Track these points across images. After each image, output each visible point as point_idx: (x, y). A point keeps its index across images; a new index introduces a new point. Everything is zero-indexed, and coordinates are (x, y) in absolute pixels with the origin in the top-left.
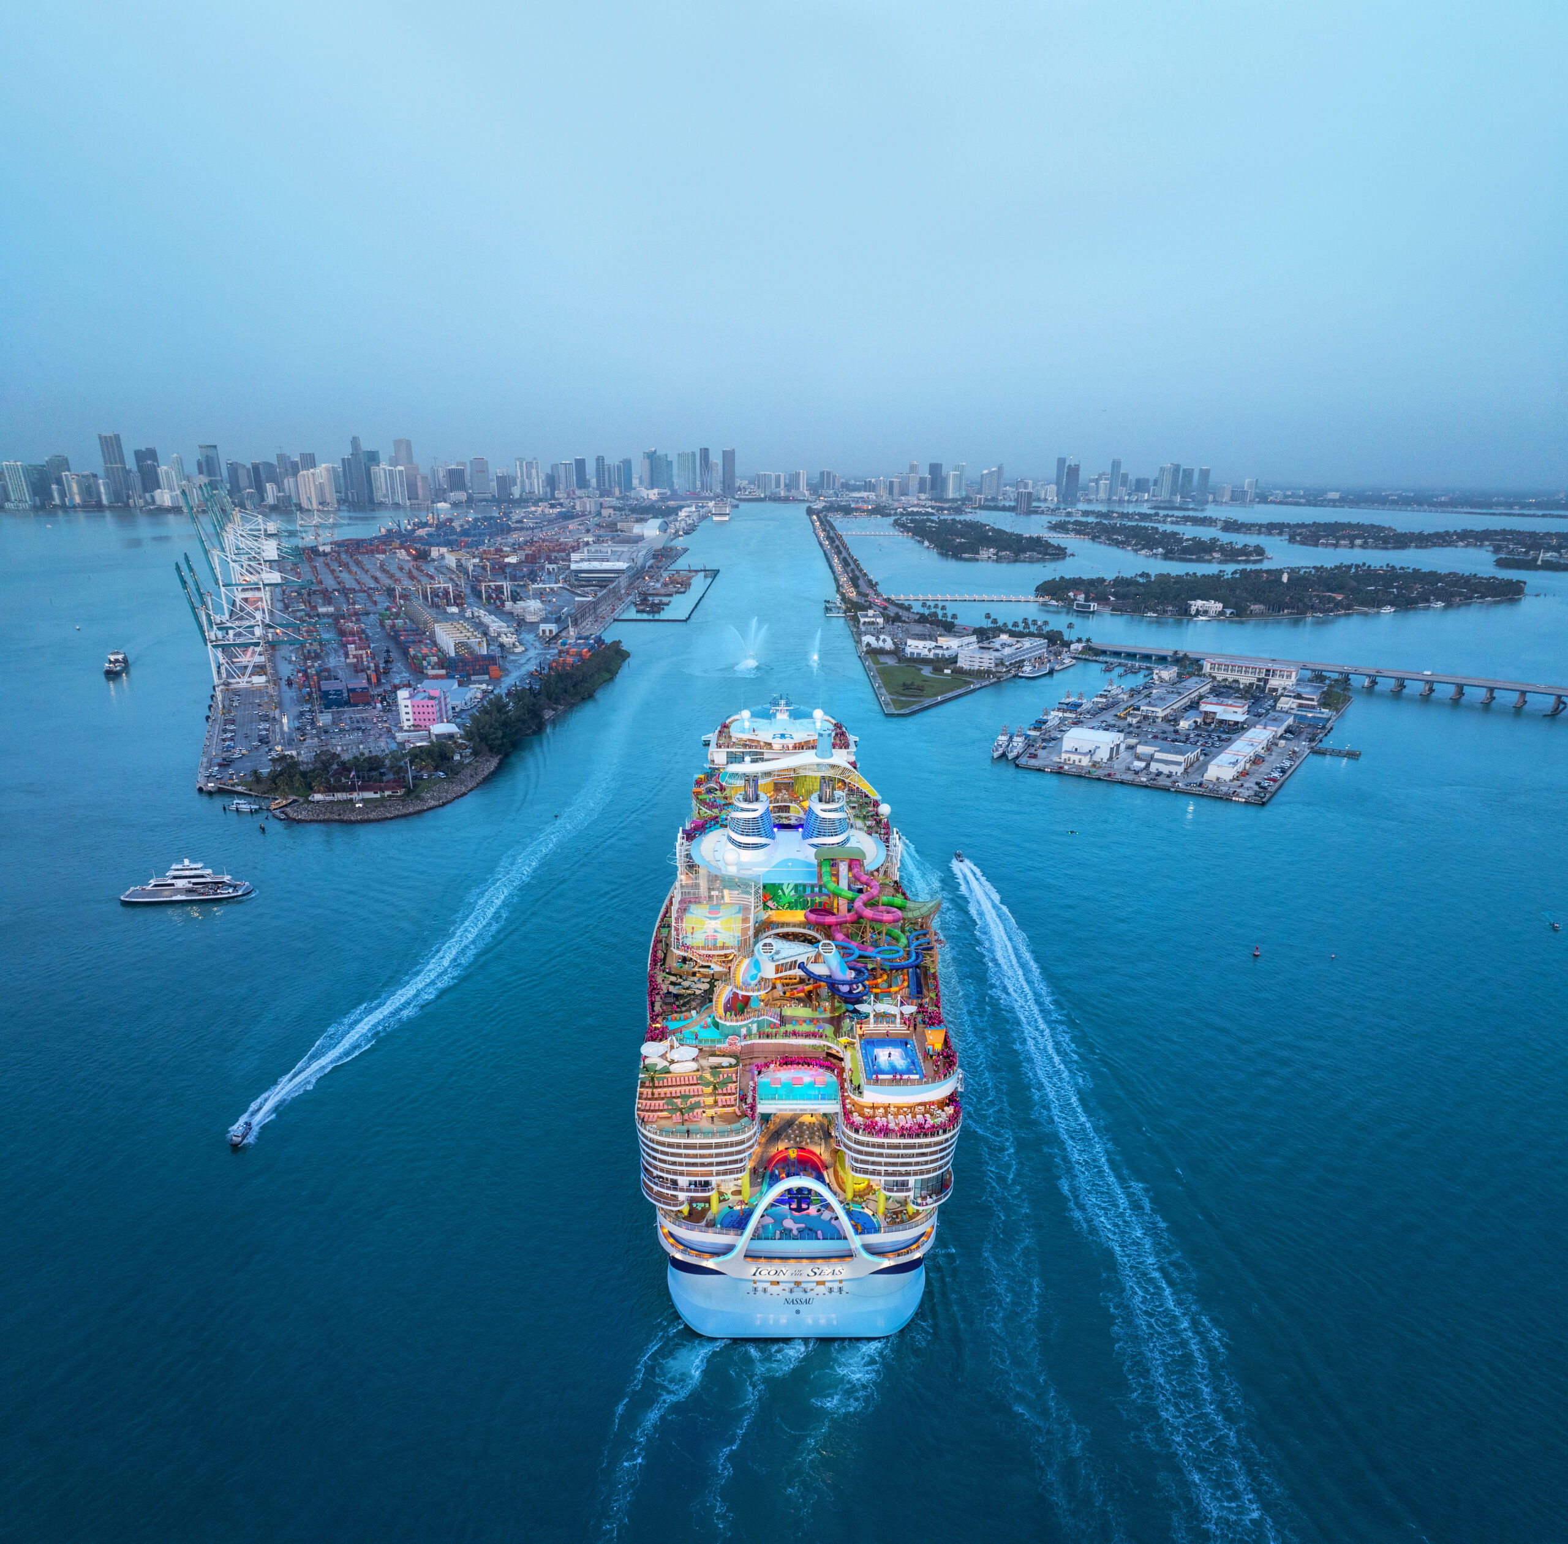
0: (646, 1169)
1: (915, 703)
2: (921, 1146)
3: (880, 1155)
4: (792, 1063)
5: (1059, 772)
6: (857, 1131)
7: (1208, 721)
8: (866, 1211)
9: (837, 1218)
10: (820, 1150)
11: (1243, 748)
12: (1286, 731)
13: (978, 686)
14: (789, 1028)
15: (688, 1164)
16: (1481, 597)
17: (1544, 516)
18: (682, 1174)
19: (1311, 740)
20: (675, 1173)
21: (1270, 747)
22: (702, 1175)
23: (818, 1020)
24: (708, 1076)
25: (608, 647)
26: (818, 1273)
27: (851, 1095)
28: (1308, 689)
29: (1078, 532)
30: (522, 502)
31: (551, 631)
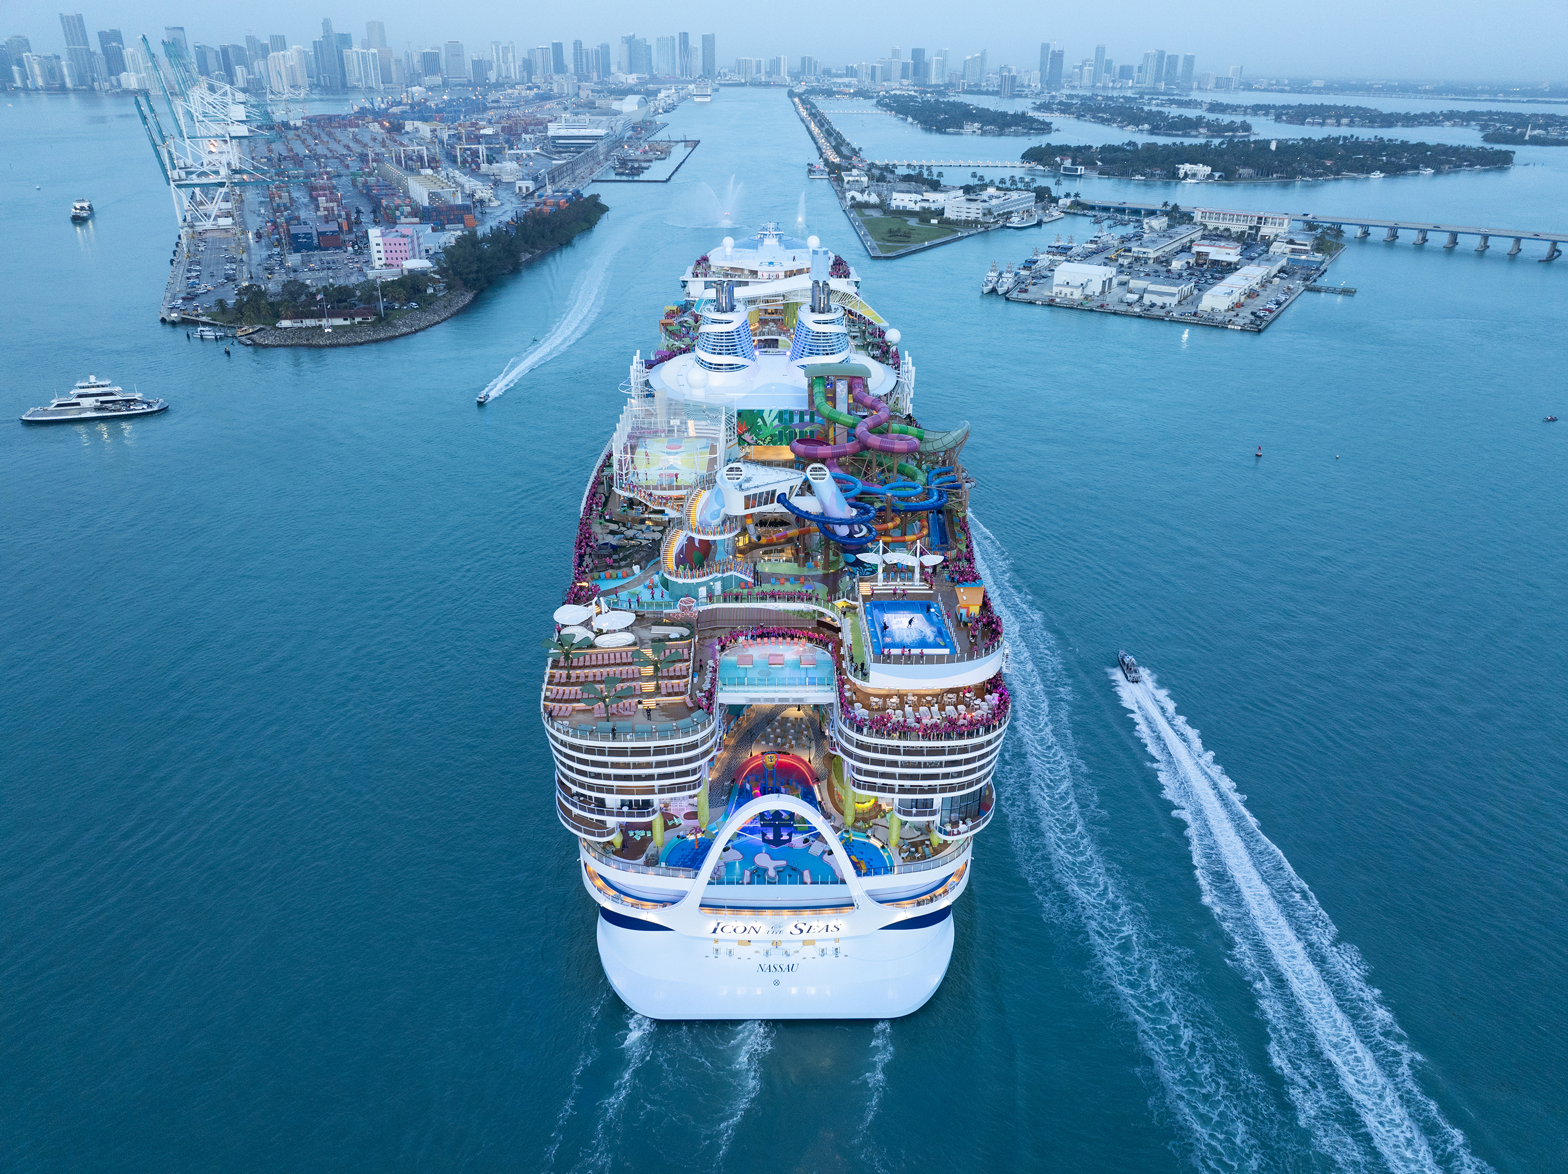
0: (562, 784)
1: (901, 247)
2: (952, 751)
3: (894, 764)
4: (768, 635)
5: (1050, 304)
6: (859, 730)
7: (1201, 262)
8: (873, 841)
9: (831, 853)
10: (809, 756)
11: (1237, 283)
12: (1279, 272)
13: (966, 234)
14: (767, 588)
15: (617, 778)
16: (1470, 166)
17: (1528, 102)
18: (610, 790)
19: (1306, 279)
20: (600, 789)
21: (1265, 283)
22: (639, 793)
23: (806, 578)
24: (648, 652)
25: (587, 199)
26: (805, 929)
27: (851, 678)
28: (1300, 237)
29: (1063, 112)
30: (498, 86)
31: (527, 188)
